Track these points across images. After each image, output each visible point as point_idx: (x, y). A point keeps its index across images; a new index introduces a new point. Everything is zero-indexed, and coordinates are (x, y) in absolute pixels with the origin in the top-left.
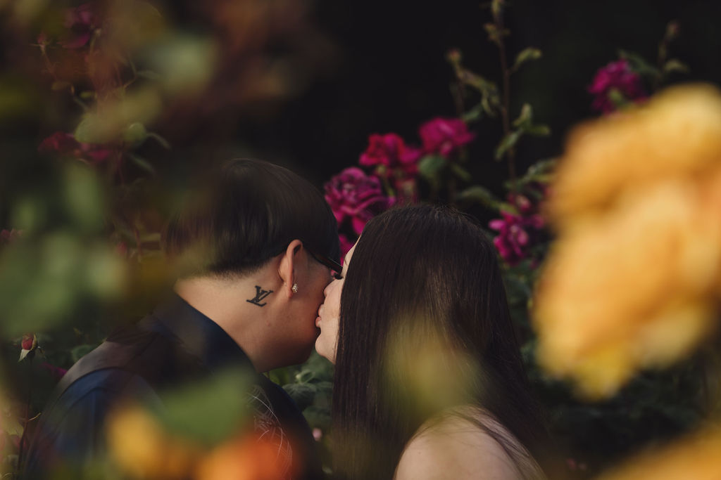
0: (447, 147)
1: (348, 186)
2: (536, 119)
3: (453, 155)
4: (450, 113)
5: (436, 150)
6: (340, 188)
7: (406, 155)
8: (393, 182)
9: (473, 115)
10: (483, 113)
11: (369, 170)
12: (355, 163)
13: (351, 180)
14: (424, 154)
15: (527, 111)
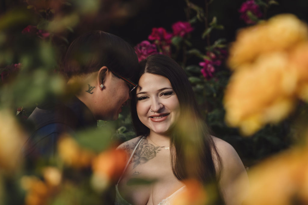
0: (183, 33)
1: (143, 48)
2: (219, 23)
3: (185, 36)
4: (184, 19)
5: (178, 34)
6: (141, 48)
7: (167, 36)
8: (161, 46)
9: (193, 21)
10: (197, 20)
11: (152, 42)
12: (146, 39)
13: (145, 45)
14: (173, 35)
15: (215, 19)
